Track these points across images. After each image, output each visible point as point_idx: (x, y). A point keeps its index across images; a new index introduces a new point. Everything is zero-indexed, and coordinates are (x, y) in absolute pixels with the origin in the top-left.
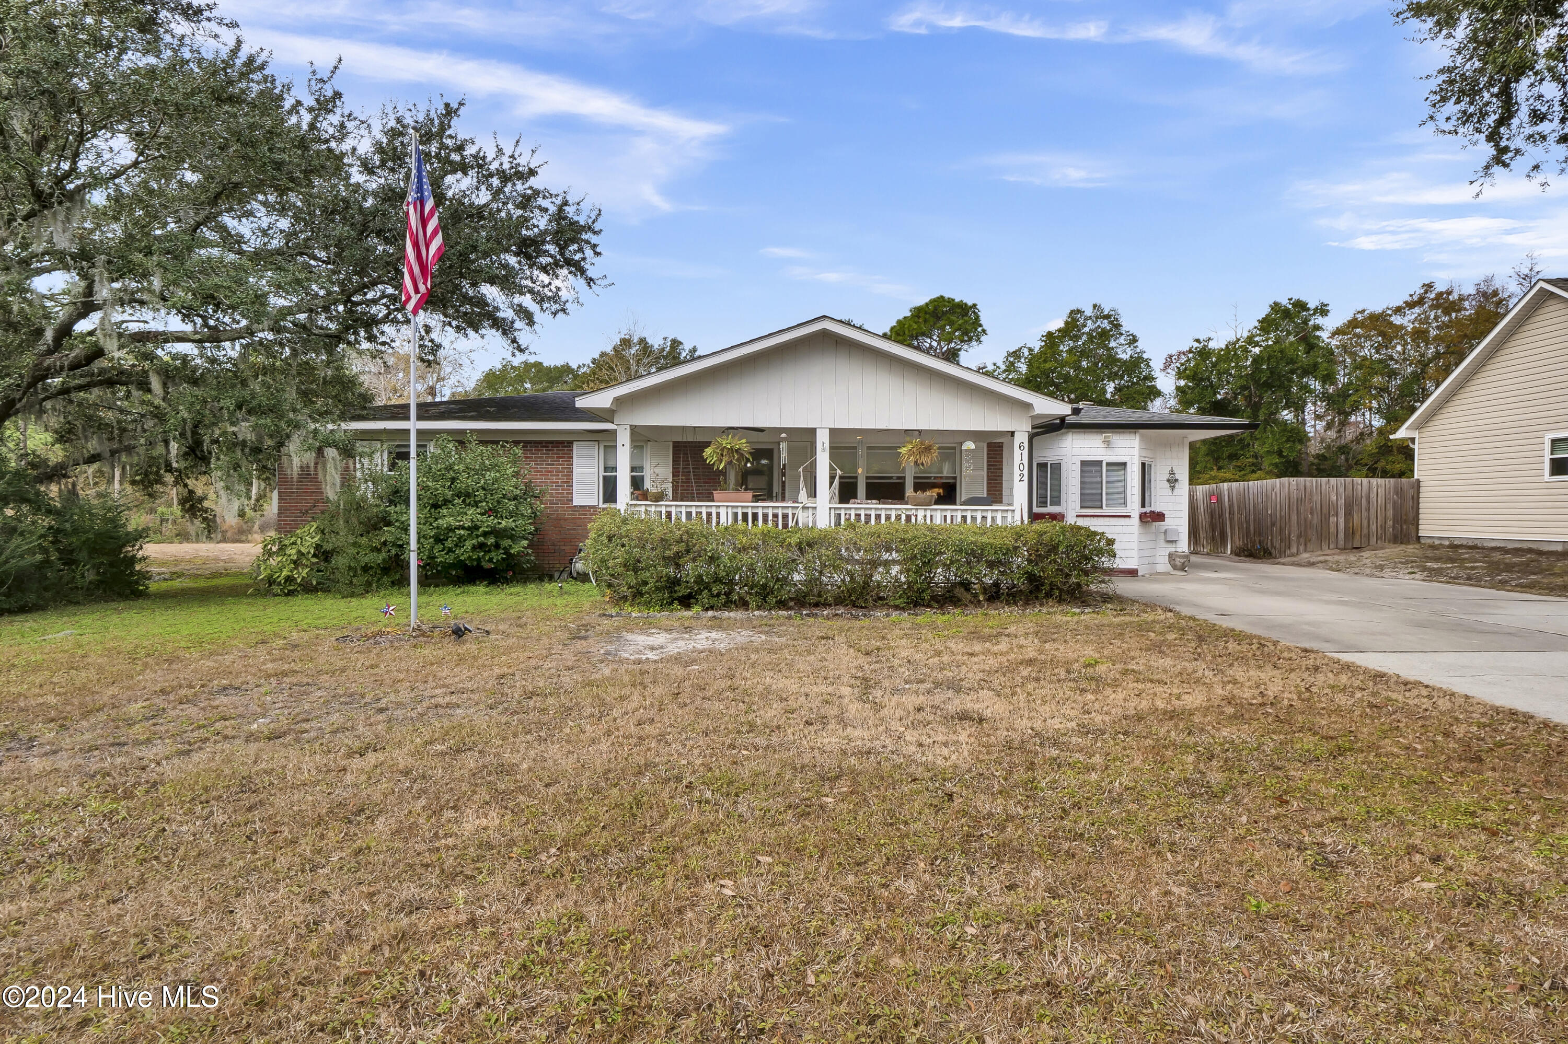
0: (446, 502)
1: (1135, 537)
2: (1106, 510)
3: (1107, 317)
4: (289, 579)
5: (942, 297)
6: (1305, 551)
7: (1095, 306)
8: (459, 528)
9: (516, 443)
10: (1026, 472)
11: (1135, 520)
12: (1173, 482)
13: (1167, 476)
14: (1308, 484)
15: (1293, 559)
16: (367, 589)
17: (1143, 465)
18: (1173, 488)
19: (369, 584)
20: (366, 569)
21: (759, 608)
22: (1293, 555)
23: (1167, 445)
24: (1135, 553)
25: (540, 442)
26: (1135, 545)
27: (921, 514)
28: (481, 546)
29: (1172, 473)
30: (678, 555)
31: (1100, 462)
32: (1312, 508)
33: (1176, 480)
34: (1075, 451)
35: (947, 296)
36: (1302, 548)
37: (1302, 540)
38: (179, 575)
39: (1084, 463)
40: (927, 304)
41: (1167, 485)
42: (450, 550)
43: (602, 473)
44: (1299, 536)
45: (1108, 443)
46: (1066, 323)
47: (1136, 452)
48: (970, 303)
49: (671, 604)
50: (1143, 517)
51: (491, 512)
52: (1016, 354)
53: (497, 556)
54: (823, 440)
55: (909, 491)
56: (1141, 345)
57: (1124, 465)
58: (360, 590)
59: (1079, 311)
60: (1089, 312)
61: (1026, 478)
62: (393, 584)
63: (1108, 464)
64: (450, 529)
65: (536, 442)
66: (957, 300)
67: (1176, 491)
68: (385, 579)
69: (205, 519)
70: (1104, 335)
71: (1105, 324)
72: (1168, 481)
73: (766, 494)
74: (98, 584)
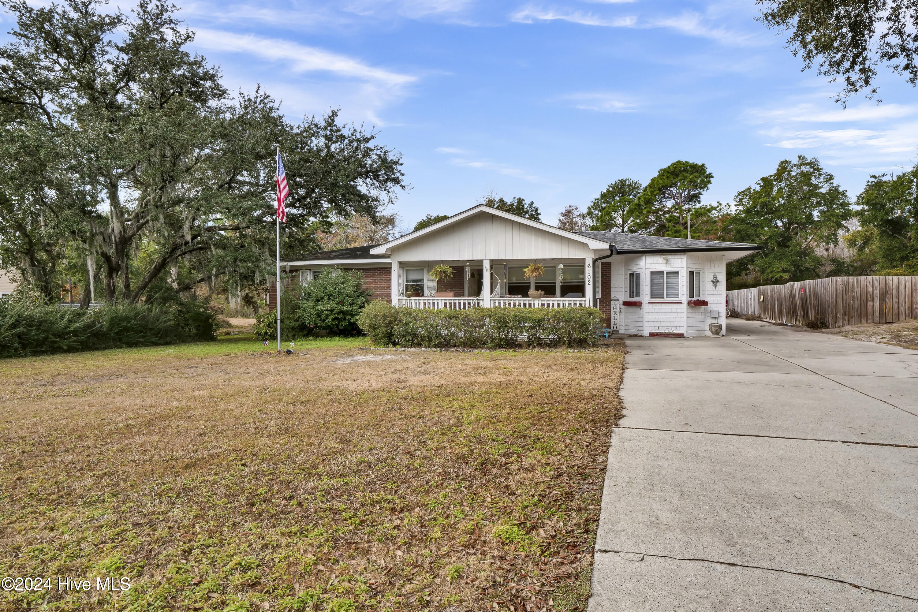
0: (322, 298)
1: (684, 315)
2: (666, 299)
3: (809, 164)
4: (266, 333)
5: (679, 162)
6: (849, 324)
7: (799, 157)
8: (326, 310)
9: (359, 270)
10: (591, 280)
11: (685, 305)
12: (715, 282)
13: (712, 279)
14: (851, 281)
15: (839, 330)
16: (294, 338)
17: (692, 273)
18: (715, 286)
19: (294, 336)
20: (293, 329)
21: (426, 347)
22: (839, 327)
23: (711, 260)
24: (684, 324)
25: (377, 269)
26: (684, 319)
27: (536, 303)
28: (336, 319)
29: (715, 277)
30: (390, 322)
31: (663, 272)
32: (854, 297)
33: (718, 281)
34: (648, 266)
35: (684, 160)
36: (846, 323)
37: (846, 317)
38: (241, 332)
39: (652, 273)
40: (669, 167)
41: (712, 284)
42: (324, 321)
43: (405, 283)
44: (844, 315)
45: (667, 261)
46: (778, 170)
47: (685, 265)
48: (700, 164)
49: (388, 344)
50: (689, 303)
51: (342, 303)
52: (743, 193)
53: (345, 323)
54: (486, 266)
55: (532, 291)
56: (835, 182)
57: (677, 273)
58: (291, 338)
59: (787, 162)
60: (795, 161)
61: (591, 283)
62: (304, 336)
63: (667, 273)
64: (322, 311)
65: (375, 268)
66: (691, 162)
67: (717, 288)
68: (301, 333)
69: (254, 307)
70: (806, 177)
71: (806, 169)
72: (713, 281)
73: (459, 293)
74: (196, 335)
